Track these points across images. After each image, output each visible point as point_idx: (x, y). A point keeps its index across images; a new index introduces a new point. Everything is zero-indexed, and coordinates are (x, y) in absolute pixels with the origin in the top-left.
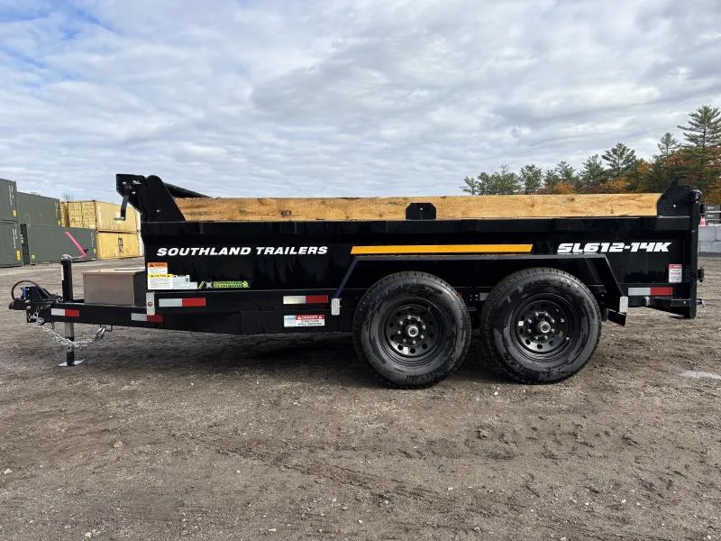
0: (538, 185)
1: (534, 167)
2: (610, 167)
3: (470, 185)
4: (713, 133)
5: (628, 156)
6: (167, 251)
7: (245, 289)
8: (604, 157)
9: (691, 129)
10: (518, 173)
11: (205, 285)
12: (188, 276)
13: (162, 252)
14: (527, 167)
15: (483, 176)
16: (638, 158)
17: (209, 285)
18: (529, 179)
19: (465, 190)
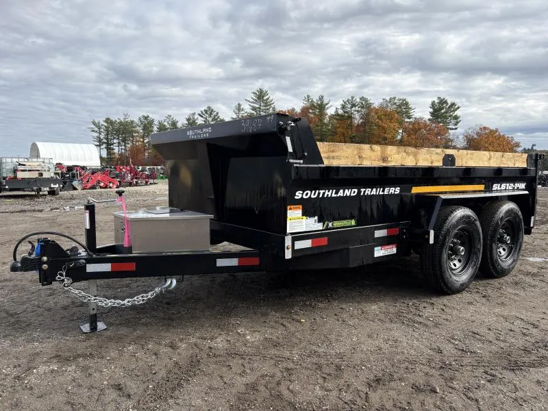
0: (152, 131)
1: (148, 117)
2: (203, 123)
3: (96, 126)
4: (265, 106)
5: (215, 116)
6: (302, 194)
7: (354, 226)
8: (199, 115)
9: (253, 102)
10: (136, 120)
11: (328, 225)
12: (316, 218)
13: (299, 195)
14: (144, 116)
15: (107, 120)
16: (221, 118)
17: (330, 225)
18: (145, 126)
19: (93, 131)
